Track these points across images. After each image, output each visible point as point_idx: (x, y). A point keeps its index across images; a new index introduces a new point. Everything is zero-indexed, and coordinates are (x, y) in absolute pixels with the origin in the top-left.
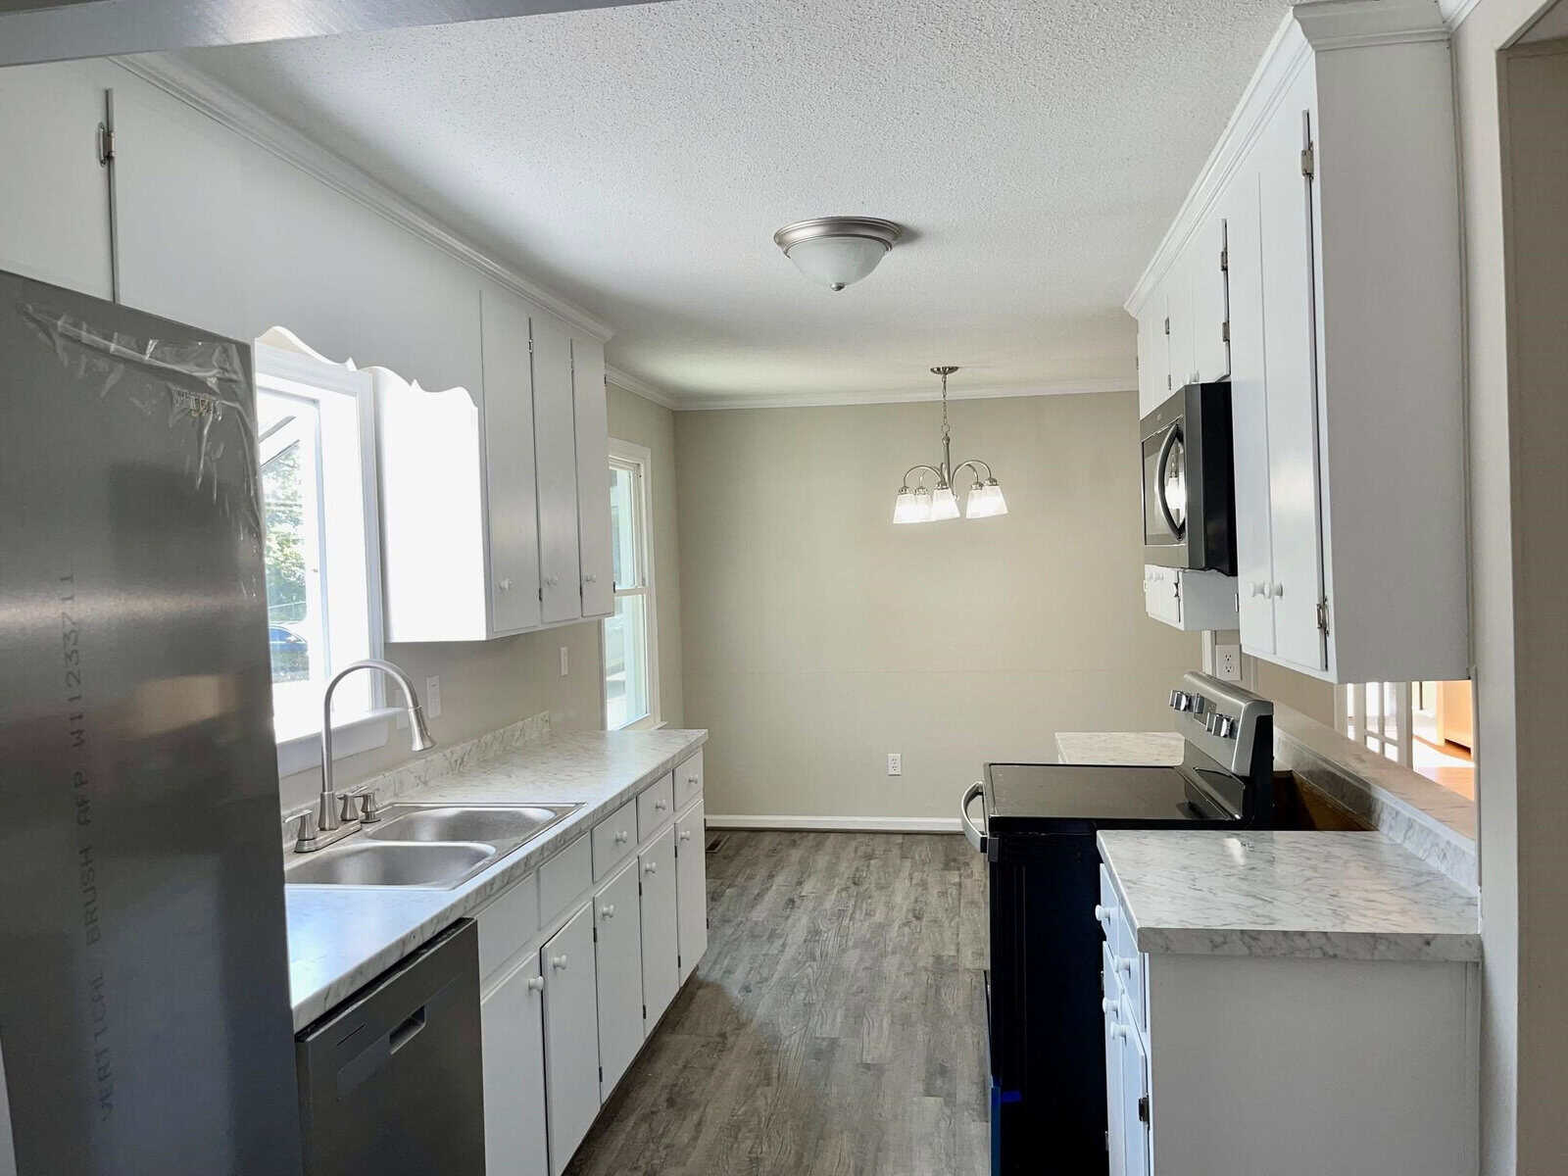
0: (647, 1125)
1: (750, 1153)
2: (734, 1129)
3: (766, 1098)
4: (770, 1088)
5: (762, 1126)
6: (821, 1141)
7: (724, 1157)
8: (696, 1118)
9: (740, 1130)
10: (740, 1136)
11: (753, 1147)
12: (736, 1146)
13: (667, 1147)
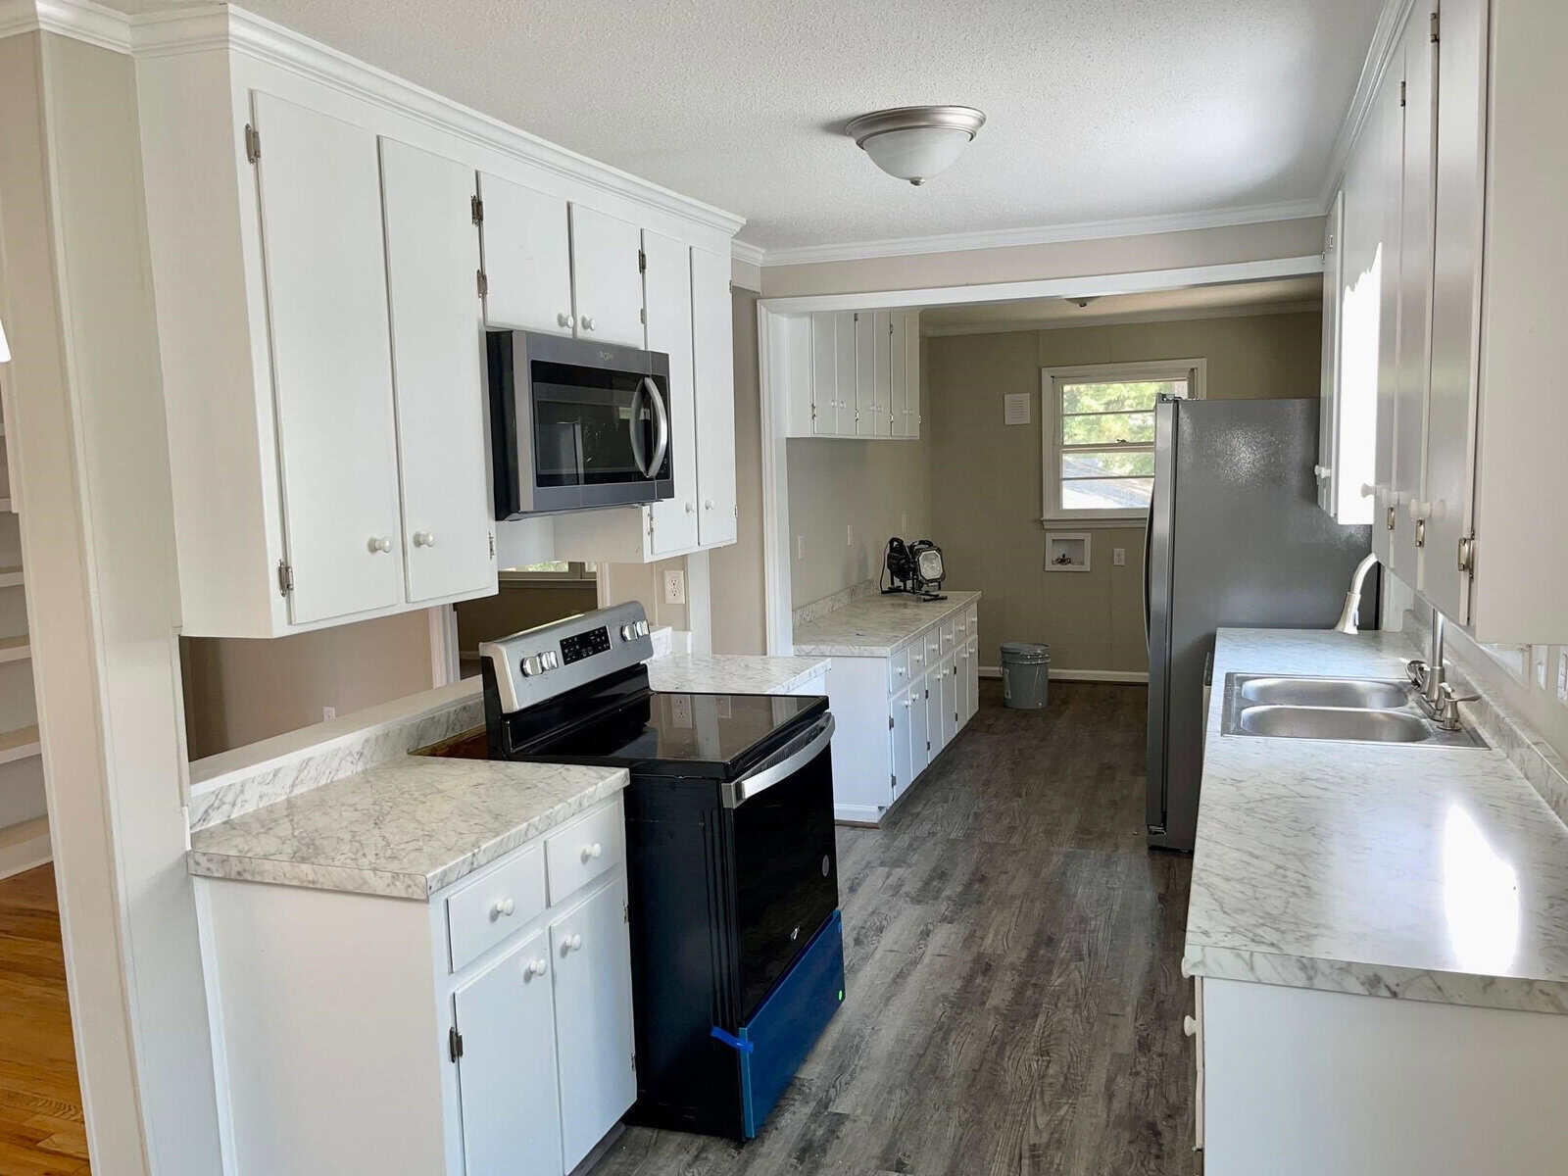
0: (1171, 1101)
1: (1049, 1062)
2: (1070, 1088)
3: (1037, 1127)
4: (1032, 1142)
5: (1039, 1089)
6: (977, 1067)
7: (1075, 1059)
8: (1116, 1105)
9: (1063, 1086)
10: (1062, 1079)
11: (1047, 1067)
12: (1065, 1069)
13: (1137, 1074)
